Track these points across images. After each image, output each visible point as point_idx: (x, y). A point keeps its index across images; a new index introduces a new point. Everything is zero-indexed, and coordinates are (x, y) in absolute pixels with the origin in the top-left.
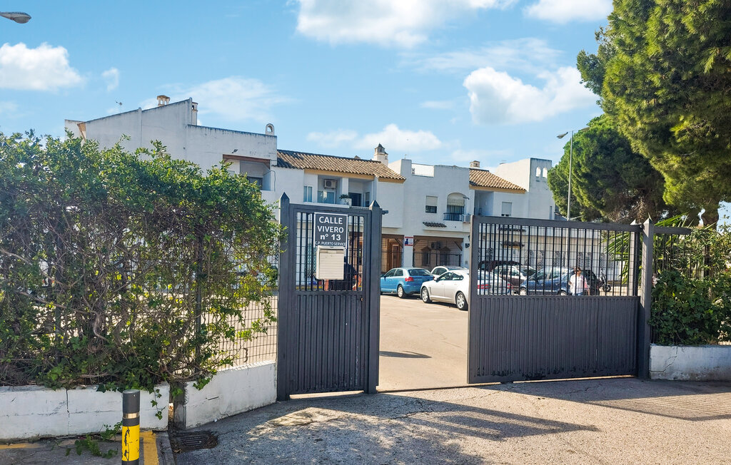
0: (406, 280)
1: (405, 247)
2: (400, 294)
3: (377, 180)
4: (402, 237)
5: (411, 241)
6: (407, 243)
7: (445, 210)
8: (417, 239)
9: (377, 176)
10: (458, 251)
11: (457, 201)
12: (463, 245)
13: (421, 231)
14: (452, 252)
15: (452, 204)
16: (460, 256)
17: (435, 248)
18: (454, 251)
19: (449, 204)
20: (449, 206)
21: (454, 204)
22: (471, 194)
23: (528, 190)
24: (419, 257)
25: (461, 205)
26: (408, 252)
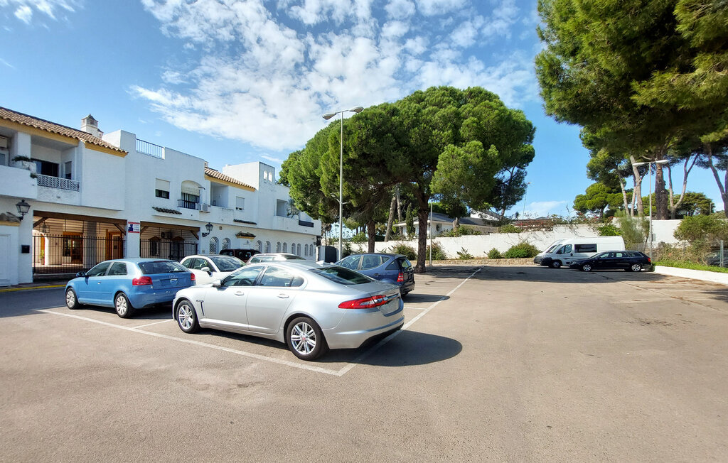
0: (135, 282)
1: (129, 235)
2: (122, 307)
3: (84, 146)
4: (125, 222)
5: (137, 227)
6: (131, 230)
7: (180, 197)
8: (145, 225)
9: (83, 141)
10: (194, 240)
11: (192, 190)
12: (200, 234)
13: (150, 217)
14: (186, 241)
15: (186, 192)
16: (197, 245)
17: (166, 237)
18: (189, 239)
19: (184, 192)
20: (183, 194)
21: (189, 193)
22: (207, 184)
23: (257, 188)
24: (147, 245)
25: (196, 194)
26: (133, 241)
